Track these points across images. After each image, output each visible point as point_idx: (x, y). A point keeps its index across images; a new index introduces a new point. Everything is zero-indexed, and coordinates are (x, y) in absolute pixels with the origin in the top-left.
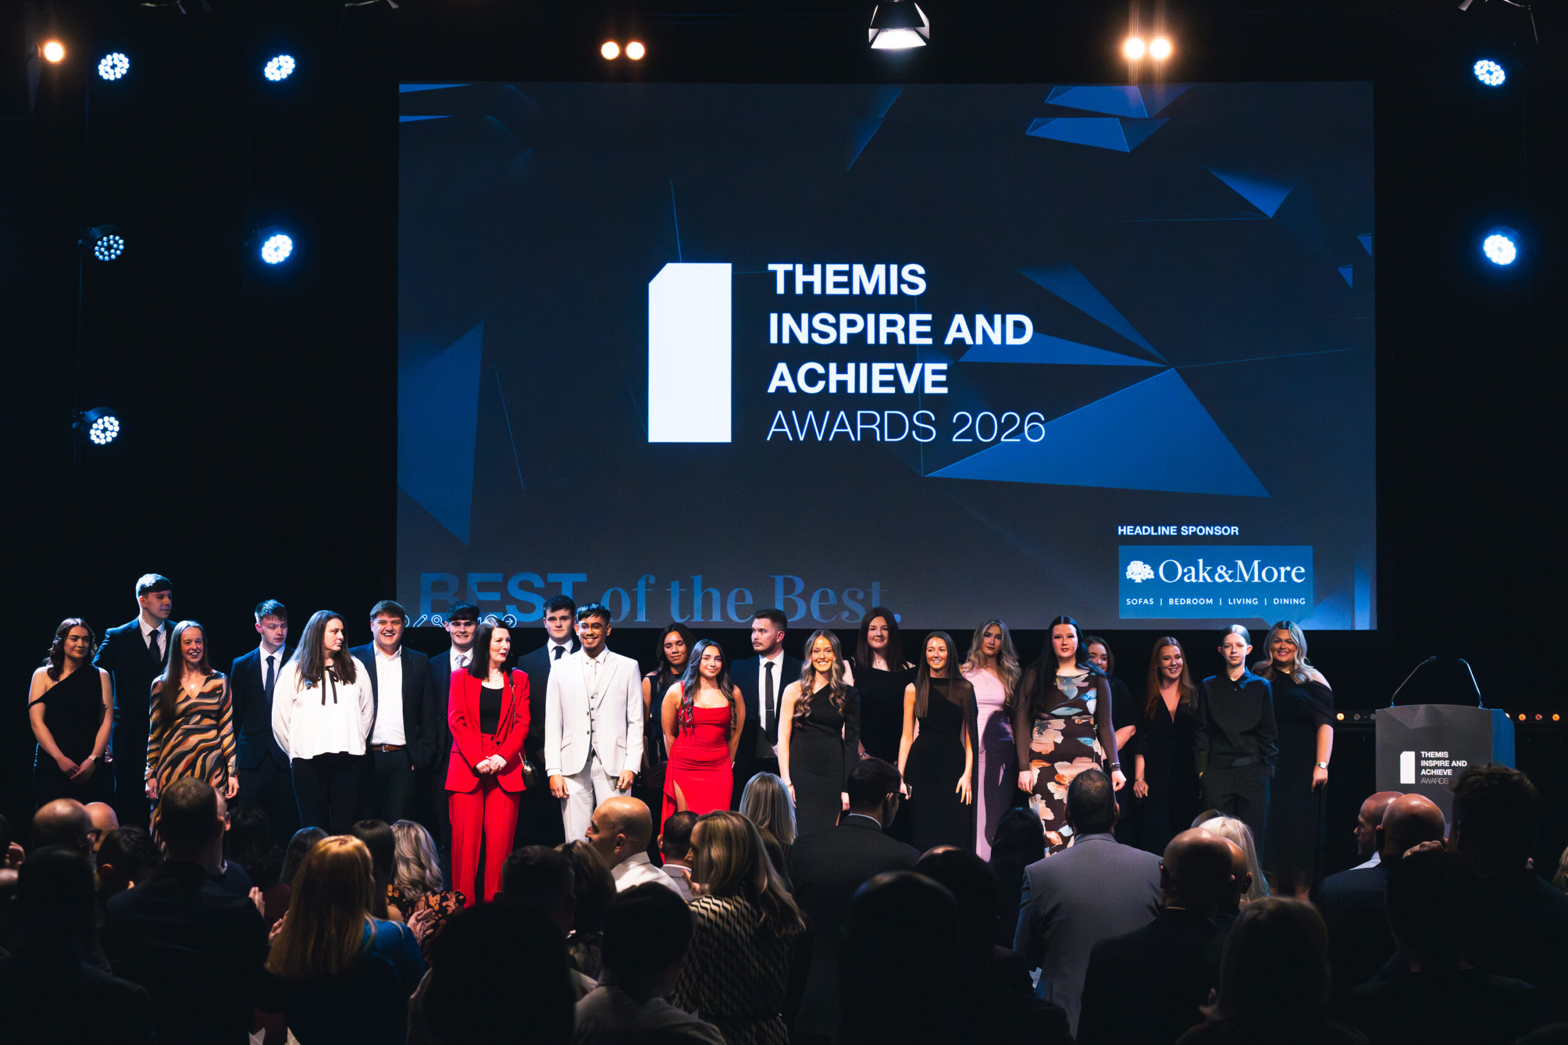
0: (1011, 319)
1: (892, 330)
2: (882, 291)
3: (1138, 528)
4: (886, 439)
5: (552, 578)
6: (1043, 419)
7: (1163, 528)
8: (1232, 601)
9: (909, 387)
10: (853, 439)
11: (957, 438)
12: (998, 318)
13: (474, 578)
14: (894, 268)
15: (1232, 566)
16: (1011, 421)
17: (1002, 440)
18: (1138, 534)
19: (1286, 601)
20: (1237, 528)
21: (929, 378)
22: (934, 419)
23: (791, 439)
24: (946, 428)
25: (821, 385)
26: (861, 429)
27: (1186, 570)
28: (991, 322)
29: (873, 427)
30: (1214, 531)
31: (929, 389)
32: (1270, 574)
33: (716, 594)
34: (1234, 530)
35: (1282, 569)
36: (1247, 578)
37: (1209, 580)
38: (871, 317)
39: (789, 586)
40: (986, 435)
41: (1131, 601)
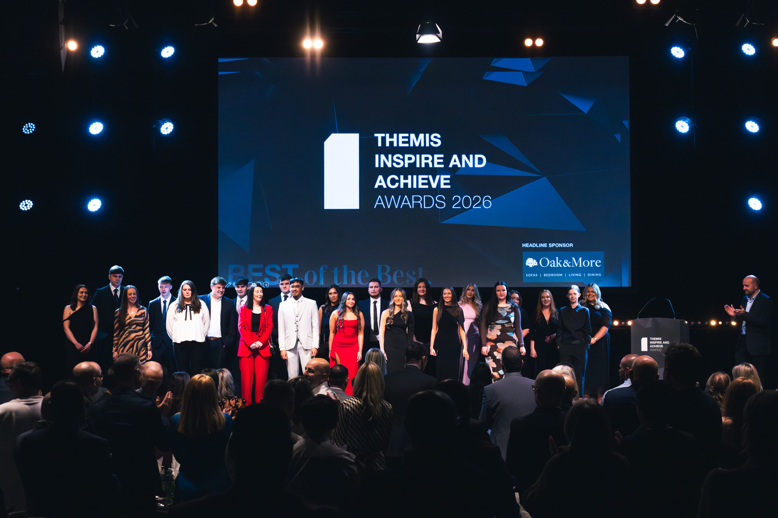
0: (477, 156)
1: (427, 161)
2: (422, 145)
3: (531, 244)
4: (425, 207)
5: (284, 266)
6: (491, 198)
7: (541, 244)
8: (570, 275)
9: (434, 185)
10: (411, 207)
11: (454, 207)
12: (471, 156)
13: (252, 267)
14: (427, 135)
15: (570, 260)
16: (477, 199)
17: (474, 207)
18: (531, 247)
19: (593, 275)
20: (572, 244)
21: (442, 182)
22: (444, 199)
23: (384, 207)
24: (450, 203)
25: (397, 184)
26: (414, 203)
27: (551, 262)
28: (469, 158)
29: (419, 202)
30: (563, 245)
31: (442, 186)
32: (586, 263)
33: (353, 273)
34: (571, 245)
35: (591, 261)
36: (576, 265)
37: (561, 266)
38: (418, 156)
39: (384, 270)
40: (467, 205)
41: (528, 275)
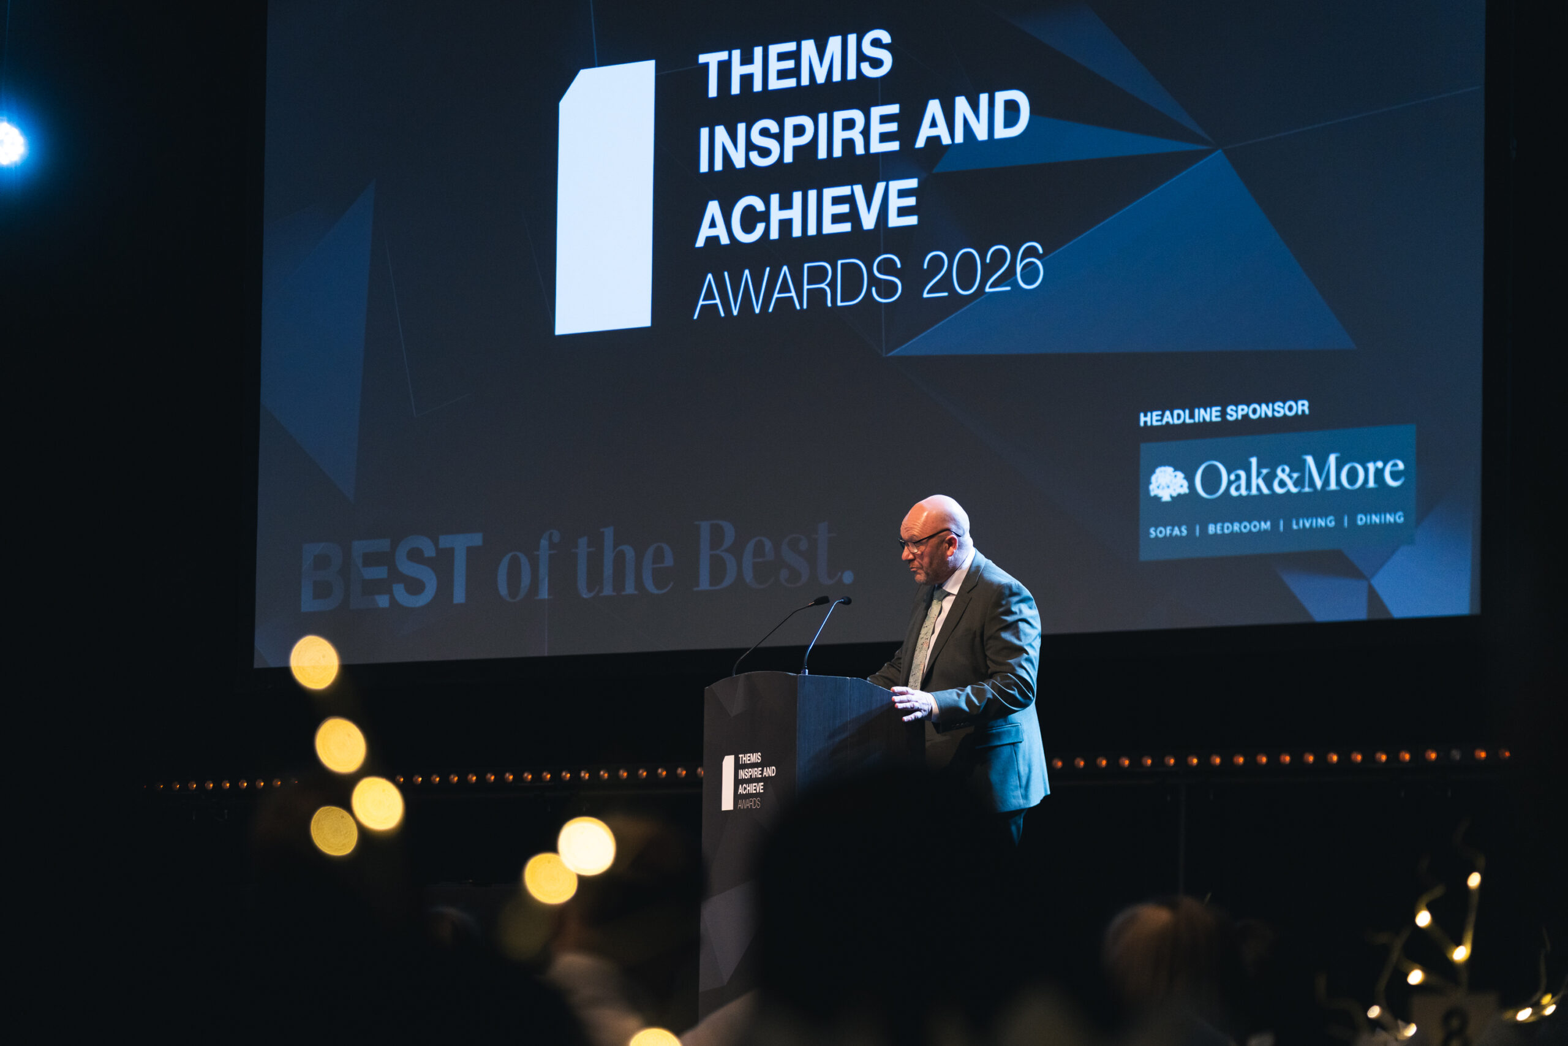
0: (1001, 97)
1: (848, 134)
2: (837, 77)
3: (1168, 413)
4: (839, 304)
5: (445, 541)
6: (1041, 251)
7: (1202, 411)
8: (1297, 524)
9: (869, 221)
10: (798, 307)
11: (929, 292)
12: (984, 98)
13: (359, 547)
14: (852, 38)
15: (1298, 466)
16: (999, 256)
17: (987, 290)
18: (1167, 423)
19: (1376, 519)
20: (1306, 403)
21: (895, 203)
22: (899, 266)
23: (722, 314)
24: (915, 278)
25: (760, 227)
26: (808, 290)
27: (1233, 477)
28: (975, 107)
29: (823, 286)
30: (1274, 410)
31: (895, 221)
32: (1352, 476)
33: (629, 552)
34: (1302, 407)
35: (1371, 466)
36: (1319, 484)
37: (1265, 491)
38: (823, 118)
39: (717, 536)
40: (966, 284)
41: (1155, 531)
